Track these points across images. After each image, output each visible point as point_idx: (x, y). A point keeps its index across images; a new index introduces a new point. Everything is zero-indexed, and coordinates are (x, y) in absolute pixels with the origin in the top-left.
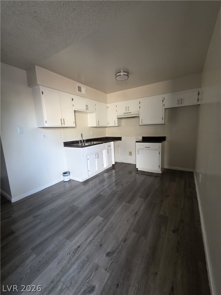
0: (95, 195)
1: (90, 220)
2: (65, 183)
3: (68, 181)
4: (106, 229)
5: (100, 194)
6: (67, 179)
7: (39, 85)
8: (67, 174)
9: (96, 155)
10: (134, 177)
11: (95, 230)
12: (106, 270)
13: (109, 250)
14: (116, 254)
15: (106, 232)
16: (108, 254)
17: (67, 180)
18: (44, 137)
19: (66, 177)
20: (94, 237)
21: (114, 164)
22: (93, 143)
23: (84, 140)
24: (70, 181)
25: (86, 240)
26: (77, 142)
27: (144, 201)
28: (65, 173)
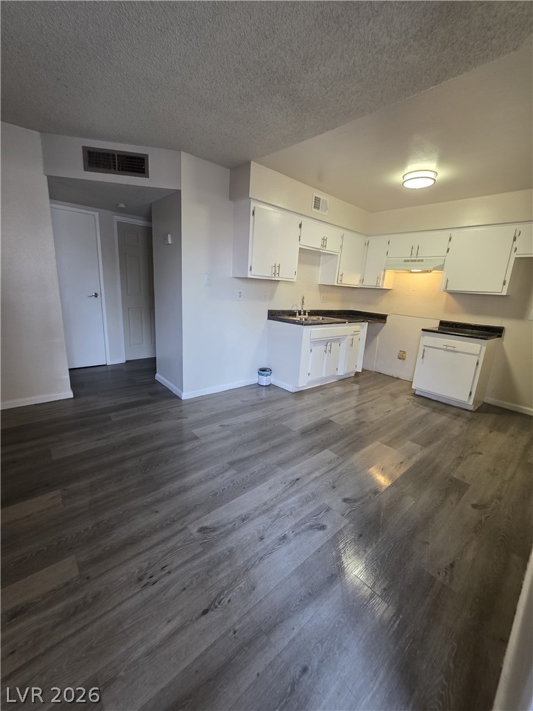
0: (320, 418)
1: (313, 451)
2: (261, 388)
3: (266, 386)
4: (343, 470)
5: (330, 419)
6: (265, 381)
7: (250, 198)
8: (267, 373)
9: (326, 346)
10: (405, 405)
11: (323, 467)
12: (343, 515)
13: (347, 496)
14: (359, 503)
15: (341, 474)
16: (345, 500)
17: (264, 384)
18: (240, 297)
19: (265, 378)
20: (322, 475)
21: (360, 371)
22: (323, 319)
23: (305, 312)
24: (269, 386)
25: (309, 474)
26: (292, 314)
27: (421, 449)
28: (263, 370)
